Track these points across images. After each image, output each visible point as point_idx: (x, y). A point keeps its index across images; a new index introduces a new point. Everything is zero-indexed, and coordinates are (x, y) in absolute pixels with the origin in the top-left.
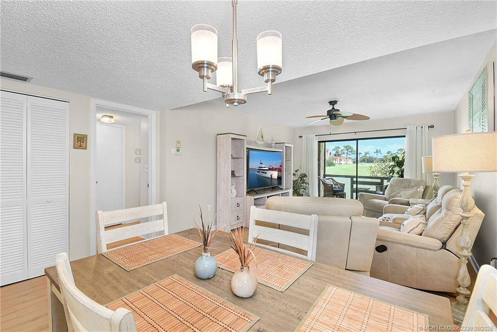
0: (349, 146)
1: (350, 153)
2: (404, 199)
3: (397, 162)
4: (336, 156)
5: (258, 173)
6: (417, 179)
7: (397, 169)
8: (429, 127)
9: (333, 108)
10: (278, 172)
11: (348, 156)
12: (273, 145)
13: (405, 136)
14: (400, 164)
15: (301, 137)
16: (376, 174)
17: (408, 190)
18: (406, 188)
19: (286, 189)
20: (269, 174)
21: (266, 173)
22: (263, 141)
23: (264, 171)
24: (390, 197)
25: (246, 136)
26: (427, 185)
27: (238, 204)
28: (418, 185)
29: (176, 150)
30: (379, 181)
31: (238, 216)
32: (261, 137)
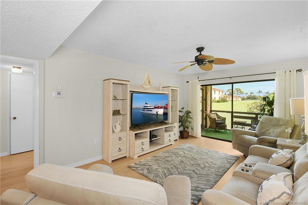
0: (238, 88)
1: (239, 93)
2: (272, 138)
3: (268, 102)
4: (229, 95)
5: (143, 111)
6: (286, 118)
7: (267, 108)
8: (297, 71)
9: (200, 54)
10: (164, 109)
11: (238, 95)
12: (161, 89)
13: (274, 80)
14: (271, 103)
15: (188, 82)
16: (252, 110)
17: (277, 128)
18: (275, 126)
19: (172, 124)
20: (154, 111)
21: (151, 111)
22: (151, 86)
23: (150, 109)
24: (260, 133)
25: (129, 81)
26: (296, 124)
27: (120, 138)
28: (286, 124)
29: (57, 94)
30: (254, 116)
31: (120, 149)
32: (148, 82)
